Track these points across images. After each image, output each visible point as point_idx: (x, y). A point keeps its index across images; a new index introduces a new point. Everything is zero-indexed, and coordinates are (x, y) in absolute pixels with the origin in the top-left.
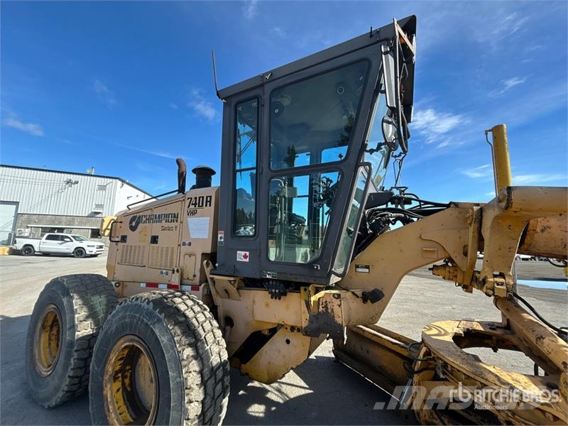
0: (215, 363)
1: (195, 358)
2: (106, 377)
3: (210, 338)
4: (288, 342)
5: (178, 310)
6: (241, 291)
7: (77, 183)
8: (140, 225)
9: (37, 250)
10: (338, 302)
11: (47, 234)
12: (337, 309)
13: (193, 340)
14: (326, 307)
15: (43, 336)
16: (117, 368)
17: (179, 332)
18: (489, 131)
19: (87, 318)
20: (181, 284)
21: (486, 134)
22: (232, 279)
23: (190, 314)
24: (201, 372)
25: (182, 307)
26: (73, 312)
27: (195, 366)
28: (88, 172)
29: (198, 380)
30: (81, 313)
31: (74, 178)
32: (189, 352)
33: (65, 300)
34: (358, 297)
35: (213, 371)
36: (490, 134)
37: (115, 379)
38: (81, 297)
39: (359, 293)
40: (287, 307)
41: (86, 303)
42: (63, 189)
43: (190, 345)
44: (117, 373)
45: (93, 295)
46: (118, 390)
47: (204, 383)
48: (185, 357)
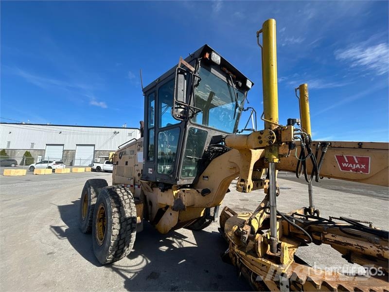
0: (127, 216)
1: (118, 212)
2: (97, 220)
3: (127, 206)
4: (171, 214)
5: (116, 193)
6: (153, 188)
7: (118, 133)
8: (123, 156)
9: (102, 169)
10: (184, 194)
11: (106, 161)
12: (183, 198)
13: (118, 206)
14: (180, 196)
15: (85, 204)
16: (101, 217)
17: (113, 202)
18: (298, 89)
19: (95, 197)
20: (134, 185)
21: (296, 91)
22: (147, 182)
23: (121, 195)
24: (120, 219)
25: (118, 192)
26: (91, 194)
27: (117, 215)
28: (123, 126)
29: (118, 221)
30: (93, 195)
31: (117, 130)
32: (115, 209)
33: (89, 189)
34: (199, 192)
35: (126, 219)
36: (298, 90)
37: (100, 221)
38: (94, 188)
39: (200, 190)
40: (168, 196)
41: (96, 191)
42: (112, 137)
43: (117, 207)
44: (101, 219)
45: (99, 187)
46: (101, 226)
47: (120, 223)
48: (113, 211)
